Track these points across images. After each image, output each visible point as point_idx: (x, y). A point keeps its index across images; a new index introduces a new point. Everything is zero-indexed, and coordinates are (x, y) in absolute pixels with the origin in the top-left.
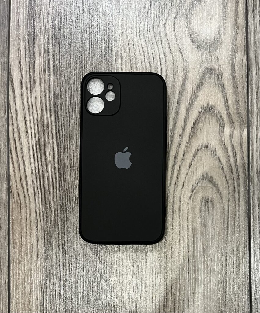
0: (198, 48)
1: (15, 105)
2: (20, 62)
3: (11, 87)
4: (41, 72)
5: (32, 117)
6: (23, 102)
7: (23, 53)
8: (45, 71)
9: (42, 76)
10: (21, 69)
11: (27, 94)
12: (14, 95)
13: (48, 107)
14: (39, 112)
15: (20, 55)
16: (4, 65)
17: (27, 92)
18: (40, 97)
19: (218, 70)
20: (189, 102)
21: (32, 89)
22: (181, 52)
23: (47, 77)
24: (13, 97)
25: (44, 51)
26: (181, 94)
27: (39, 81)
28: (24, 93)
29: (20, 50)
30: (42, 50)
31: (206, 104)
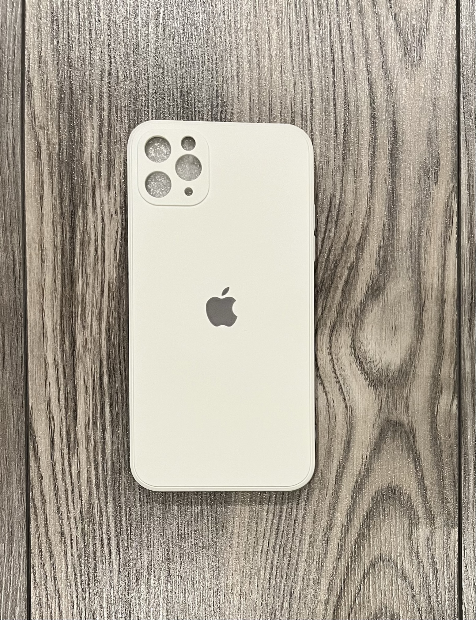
0: (373, 385)
1: (41, 484)
2: (49, 405)
3: (33, 452)
4: (89, 424)
5: (71, 508)
6: (55, 479)
7: (54, 390)
8: (95, 423)
9: (91, 432)
10: (50, 419)
11: (63, 465)
12: (39, 467)
13: (101, 489)
14: (85, 496)
15: (50, 393)
16: (18, 410)
17: (63, 461)
18: (85, 471)
19: (408, 423)
20: (357, 482)
21: (72, 455)
22: (342, 393)
23: (99, 434)
24: (36, 471)
25: (93, 385)
26: (342, 466)
27: (84, 441)
28: (57, 464)
29: (48, 384)
30: (90, 384)
31: (386, 485)
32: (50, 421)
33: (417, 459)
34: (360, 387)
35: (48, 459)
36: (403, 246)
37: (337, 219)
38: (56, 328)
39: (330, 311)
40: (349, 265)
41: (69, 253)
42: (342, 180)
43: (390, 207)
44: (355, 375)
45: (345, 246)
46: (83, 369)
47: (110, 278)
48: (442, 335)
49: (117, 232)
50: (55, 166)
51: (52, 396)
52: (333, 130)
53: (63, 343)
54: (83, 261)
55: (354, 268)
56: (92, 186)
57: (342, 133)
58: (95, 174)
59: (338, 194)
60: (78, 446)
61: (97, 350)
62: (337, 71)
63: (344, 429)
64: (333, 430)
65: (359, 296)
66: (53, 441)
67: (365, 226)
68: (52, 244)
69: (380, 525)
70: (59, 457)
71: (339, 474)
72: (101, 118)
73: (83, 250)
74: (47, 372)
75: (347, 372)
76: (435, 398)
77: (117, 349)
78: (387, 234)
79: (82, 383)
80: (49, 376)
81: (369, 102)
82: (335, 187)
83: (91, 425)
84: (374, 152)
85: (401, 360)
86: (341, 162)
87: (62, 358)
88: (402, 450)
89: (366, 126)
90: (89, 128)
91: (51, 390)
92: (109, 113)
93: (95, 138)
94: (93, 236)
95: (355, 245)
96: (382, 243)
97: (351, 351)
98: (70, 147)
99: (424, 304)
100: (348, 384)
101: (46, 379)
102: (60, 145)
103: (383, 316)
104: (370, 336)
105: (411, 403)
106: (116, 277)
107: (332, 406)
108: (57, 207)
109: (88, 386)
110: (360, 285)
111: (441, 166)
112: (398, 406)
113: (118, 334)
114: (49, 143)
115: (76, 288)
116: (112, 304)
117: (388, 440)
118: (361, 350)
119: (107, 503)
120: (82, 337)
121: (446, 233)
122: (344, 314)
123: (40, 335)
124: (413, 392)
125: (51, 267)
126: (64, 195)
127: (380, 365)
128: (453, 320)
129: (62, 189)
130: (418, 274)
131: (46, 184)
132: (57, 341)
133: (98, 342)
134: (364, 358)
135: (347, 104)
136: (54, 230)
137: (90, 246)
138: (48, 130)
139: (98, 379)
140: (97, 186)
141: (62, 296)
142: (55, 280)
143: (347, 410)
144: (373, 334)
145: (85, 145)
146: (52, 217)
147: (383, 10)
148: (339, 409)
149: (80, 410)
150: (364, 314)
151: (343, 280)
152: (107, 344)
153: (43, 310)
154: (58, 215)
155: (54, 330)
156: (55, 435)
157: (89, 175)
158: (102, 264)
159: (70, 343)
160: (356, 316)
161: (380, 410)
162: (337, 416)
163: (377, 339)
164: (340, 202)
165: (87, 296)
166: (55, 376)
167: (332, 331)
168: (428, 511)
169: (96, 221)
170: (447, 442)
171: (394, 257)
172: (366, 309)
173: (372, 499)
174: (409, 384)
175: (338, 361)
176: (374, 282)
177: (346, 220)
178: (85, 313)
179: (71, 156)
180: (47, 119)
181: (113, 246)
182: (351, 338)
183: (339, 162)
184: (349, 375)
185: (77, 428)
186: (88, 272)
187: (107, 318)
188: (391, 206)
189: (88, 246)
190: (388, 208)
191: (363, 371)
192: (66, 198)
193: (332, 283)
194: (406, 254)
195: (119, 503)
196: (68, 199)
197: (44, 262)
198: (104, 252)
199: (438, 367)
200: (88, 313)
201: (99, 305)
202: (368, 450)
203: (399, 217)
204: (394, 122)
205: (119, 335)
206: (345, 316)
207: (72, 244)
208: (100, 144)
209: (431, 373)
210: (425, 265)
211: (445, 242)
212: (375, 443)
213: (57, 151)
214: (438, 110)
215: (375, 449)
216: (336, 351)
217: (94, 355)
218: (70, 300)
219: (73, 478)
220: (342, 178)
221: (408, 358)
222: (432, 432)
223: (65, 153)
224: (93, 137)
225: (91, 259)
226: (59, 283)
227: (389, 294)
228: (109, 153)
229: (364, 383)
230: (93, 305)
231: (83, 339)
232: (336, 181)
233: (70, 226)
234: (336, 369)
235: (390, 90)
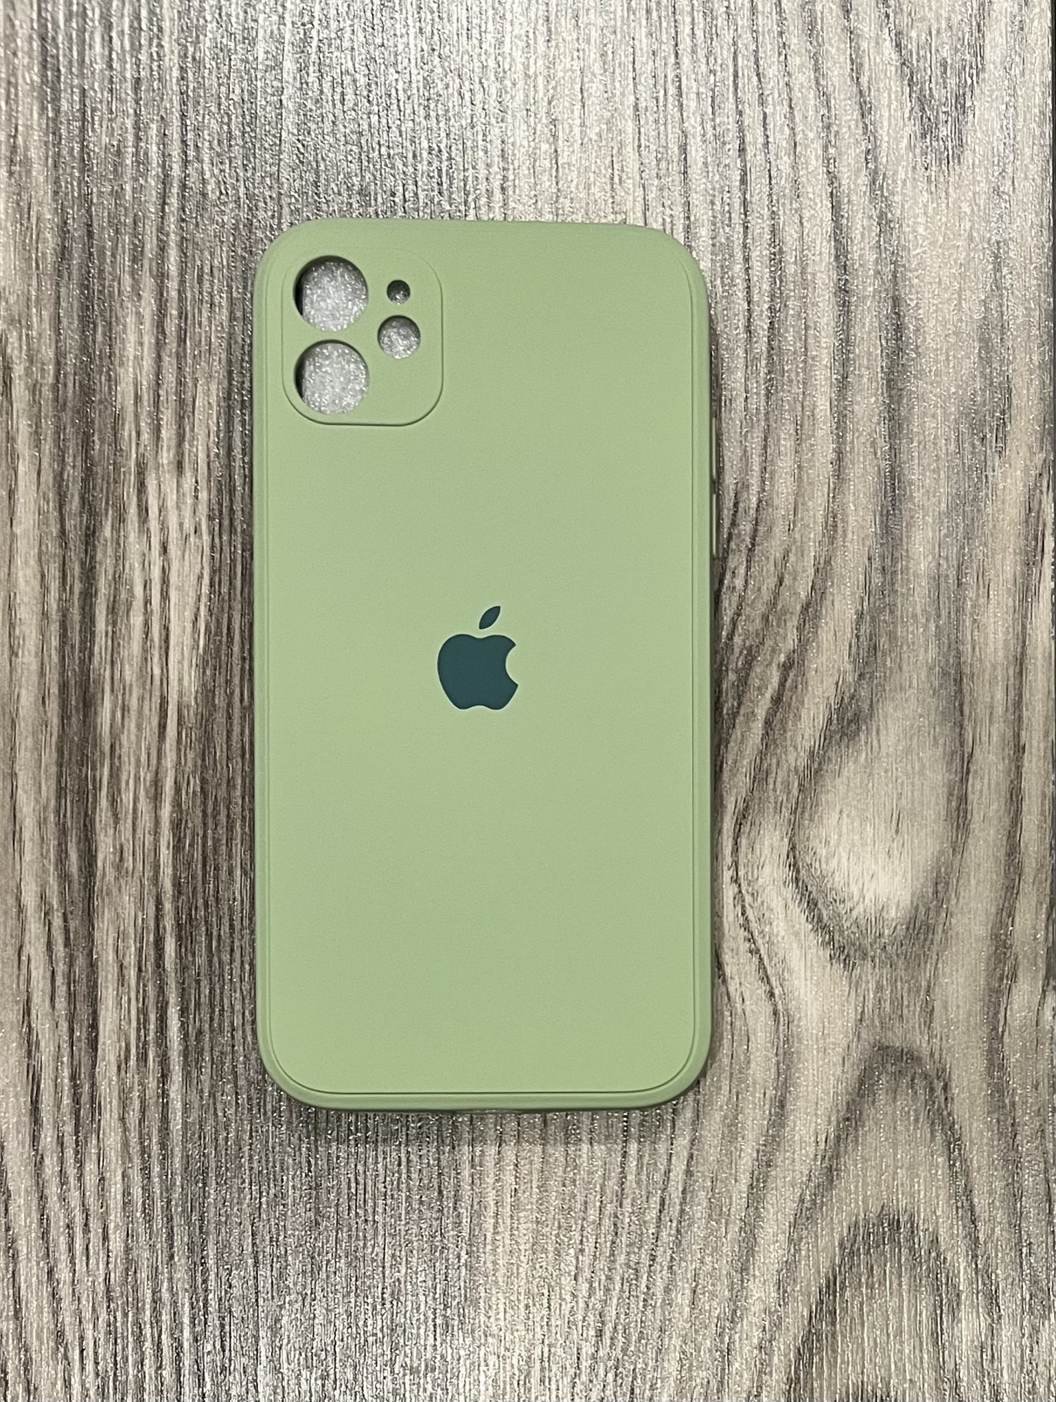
0: (842, 957)
2: (27, 1012)
4: (127, 1059)
7: (39, 973)
8: (142, 1058)
9: (132, 1077)
10: (30, 1046)
11: (62, 1161)
13: (159, 1222)
14: (116, 1243)
15: (29, 981)
17: (62, 1151)
18: (119, 1178)
19: (932, 1054)
20: (802, 1201)
21: (86, 1138)
22: (766, 979)
23: (152, 1083)
25: (140, 962)
26: (765, 1162)
27: (115, 1102)
28: (47, 1161)
29: (24, 958)
30: (131, 959)
31: (874, 1209)
32: (29, 1053)
33: (953, 1142)
34: (809, 964)
35: (24, 1147)
36: (919, 612)
37: (753, 545)
38: (45, 819)
39: (735, 775)
40: (782, 658)
41: (80, 631)
42: (765, 447)
43: (885, 512)
44: (797, 934)
45: (773, 613)
46: (113, 923)
47: (181, 695)
48: (1015, 832)
49: (200, 577)
50: (46, 416)
51: (35, 990)
52: (742, 323)
53: (63, 856)
54: (115, 649)
55: (793, 666)
56: (138, 465)
57: (764, 330)
58: (146, 437)
59: (754, 481)
60: (100, 1114)
61: (149, 874)
62: (752, 177)
63: (769, 1070)
64: (740, 1072)
65: (806, 737)
66: (37, 1101)
67: (822, 562)
68: (38, 609)
69: (861, 1309)
70: (52, 1142)
71: (758, 1180)
72: (162, 295)
73: (114, 624)
74: (23, 930)
75: (778, 925)
76: (998, 992)
77: (200, 872)
78: (877, 579)
79: (111, 956)
80: (27, 939)
81: (833, 251)
82: (747, 465)
83: (133, 1062)
84: (845, 377)
85: (912, 896)
86: (763, 403)
87: (62, 893)
88: (917, 1120)
89: (825, 313)
90: (131, 320)
91: (34, 974)
92: (182, 282)
93: (146, 345)
94: (138, 590)
95: (798, 608)
96: (866, 604)
97: (786, 873)
98: (85, 371)
99: (971, 755)
100: (781, 955)
101: (21, 947)
102: (58, 363)
103: (867, 785)
104: (836, 837)
105: (937, 1005)
106: (197, 692)
107: (739, 1010)
108: (51, 516)
109: (126, 963)
110: (809, 709)
111: (1014, 412)
112: (905, 1011)
113: (201, 833)
114: (31, 360)
115: (95, 718)
116: (186, 760)
117: (882, 1097)
118: (813, 870)
119: (172, 1257)
120: (110, 841)
121: (1027, 576)
122: (771, 781)
123: (6, 838)
124: (944, 975)
125: (34, 667)
126: (67, 486)
127: (861, 908)
128: (1044, 795)
129: (61, 474)
130: (955, 680)
131: (24, 460)
132: (48, 851)
133: (152, 854)
134: (819, 892)
135: (776, 259)
136: (43, 576)
137: (131, 613)
138: (29, 328)
139: (151, 947)
140: (151, 464)
141: (61, 738)
142: (43, 698)
143: (777, 1021)
144: (844, 828)
145: (122, 364)
146: (37, 544)
147: (867, 21)
148: (757, 1020)
149: (105, 1025)
150: (821, 783)
151: (768, 695)
152: (174, 859)
153: (13, 775)
154: (52, 537)
155: (41, 823)
156: (42, 1086)
157: (130, 435)
158: (160, 658)
159: (80, 857)
160: (800, 785)
161: (861, 1020)
162: (752, 1038)
163: (853, 845)
164: (760, 501)
165: (124, 738)
166: (44, 940)
167: (739, 825)
168: (984, 1273)
169: (146, 552)
170: (1030, 1100)
171: (896, 638)
172: (825, 767)
173: (841, 1245)
174: (935, 957)
175: (755, 900)
176: (846, 700)
177: (774, 547)
178: (119, 784)
179: (86, 392)
180: (29, 299)
181: (189, 615)
182: (786, 840)
183: (758, 401)
184: (782, 933)
185: (97, 1070)
186: (128, 678)
187: (173, 792)
188: (888, 511)
189: (128, 616)
190: (881, 515)
191: (820, 925)
192: (72, 495)
193: (739, 705)
194: (926, 627)
195: (202, 1258)
196: (76, 498)
197: (17, 655)
198: (167, 628)
199: (1006, 912)
200: (127, 783)
201: (154, 761)
202: (829, 1122)
203: (908, 537)
204: (896, 301)
205: (205, 836)
206: (771, 786)
207: (87, 608)
208: (159, 358)
209: (989, 927)
210: (972, 656)
211: (1024, 600)
212: (848, 1103)
213: (50, 379)
214: (1005, 271)
215: (848, 1119)
216: (750, 874)
217: (142, 885)
218: (82, 748)
219: (88, 1194)
220: (765, 440)
221: (930, 890)
222: (992, 1077)
223: (70, 385)
224: (141, 344)
225: (136, 646)
226: (53, 706)
227: (883, 732)
228: (180, 383)
229: (821, 953)
230: (138, 761)
231: (114, 847)
232: (748, 449)
233: (83, 564)
234: (751, 917)
235: (885, 223)
